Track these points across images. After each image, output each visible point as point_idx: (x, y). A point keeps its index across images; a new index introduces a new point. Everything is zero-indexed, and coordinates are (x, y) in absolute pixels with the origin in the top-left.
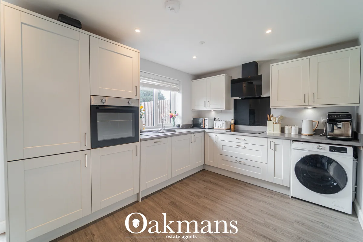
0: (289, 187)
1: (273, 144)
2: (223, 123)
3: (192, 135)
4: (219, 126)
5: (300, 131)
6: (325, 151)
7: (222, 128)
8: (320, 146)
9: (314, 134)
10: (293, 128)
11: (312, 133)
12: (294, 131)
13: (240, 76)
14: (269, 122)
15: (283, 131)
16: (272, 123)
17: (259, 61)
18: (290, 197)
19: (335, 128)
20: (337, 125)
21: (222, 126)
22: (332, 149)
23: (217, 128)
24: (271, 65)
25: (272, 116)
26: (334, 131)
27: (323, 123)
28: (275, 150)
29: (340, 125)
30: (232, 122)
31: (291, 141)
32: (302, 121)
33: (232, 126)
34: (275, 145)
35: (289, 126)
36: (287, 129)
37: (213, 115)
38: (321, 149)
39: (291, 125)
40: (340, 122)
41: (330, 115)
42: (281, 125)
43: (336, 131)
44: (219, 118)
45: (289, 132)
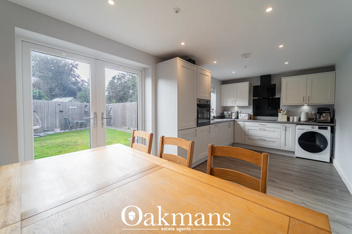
0: (294, 152)
1: (284, 127)
2: (246, 115)
3: (229, 122)
4: (243, 116)
5: (300, 119)
6: (316, 129)
7: (245, 118)
8: (313, 127)
9: (309, 121)
10: (295, 117)
11: (307, 120)
12: (296, 119)
13: (259, 84)
14: (279, 114)
15: (288, 119)
16: (282, 115)
17: (272, 74)
18: (295, 157)
19: (321, 116)
20: (322, 115)
21: (245, 117)
22: (319, 128)
23: (241, 118)
24: (282, 78)
25: (282, 110)
26: (321, 118)
27: (314, 114)
28: (286, 130)
29: (324, 115)
30: (252, 114)
31: (296, 124)
32: (301, 113)
33: (252, 117)
34: (286, 127)
35: (293, 116)
36: (291, 118)
37: (236, 109)
38: (314, 128)
39: (294, 116)
40: (324, 113)
41: (319, 109)
42: (287, 116)
43: (322, 118)
44: (241, 112)
45: (292, 120)
